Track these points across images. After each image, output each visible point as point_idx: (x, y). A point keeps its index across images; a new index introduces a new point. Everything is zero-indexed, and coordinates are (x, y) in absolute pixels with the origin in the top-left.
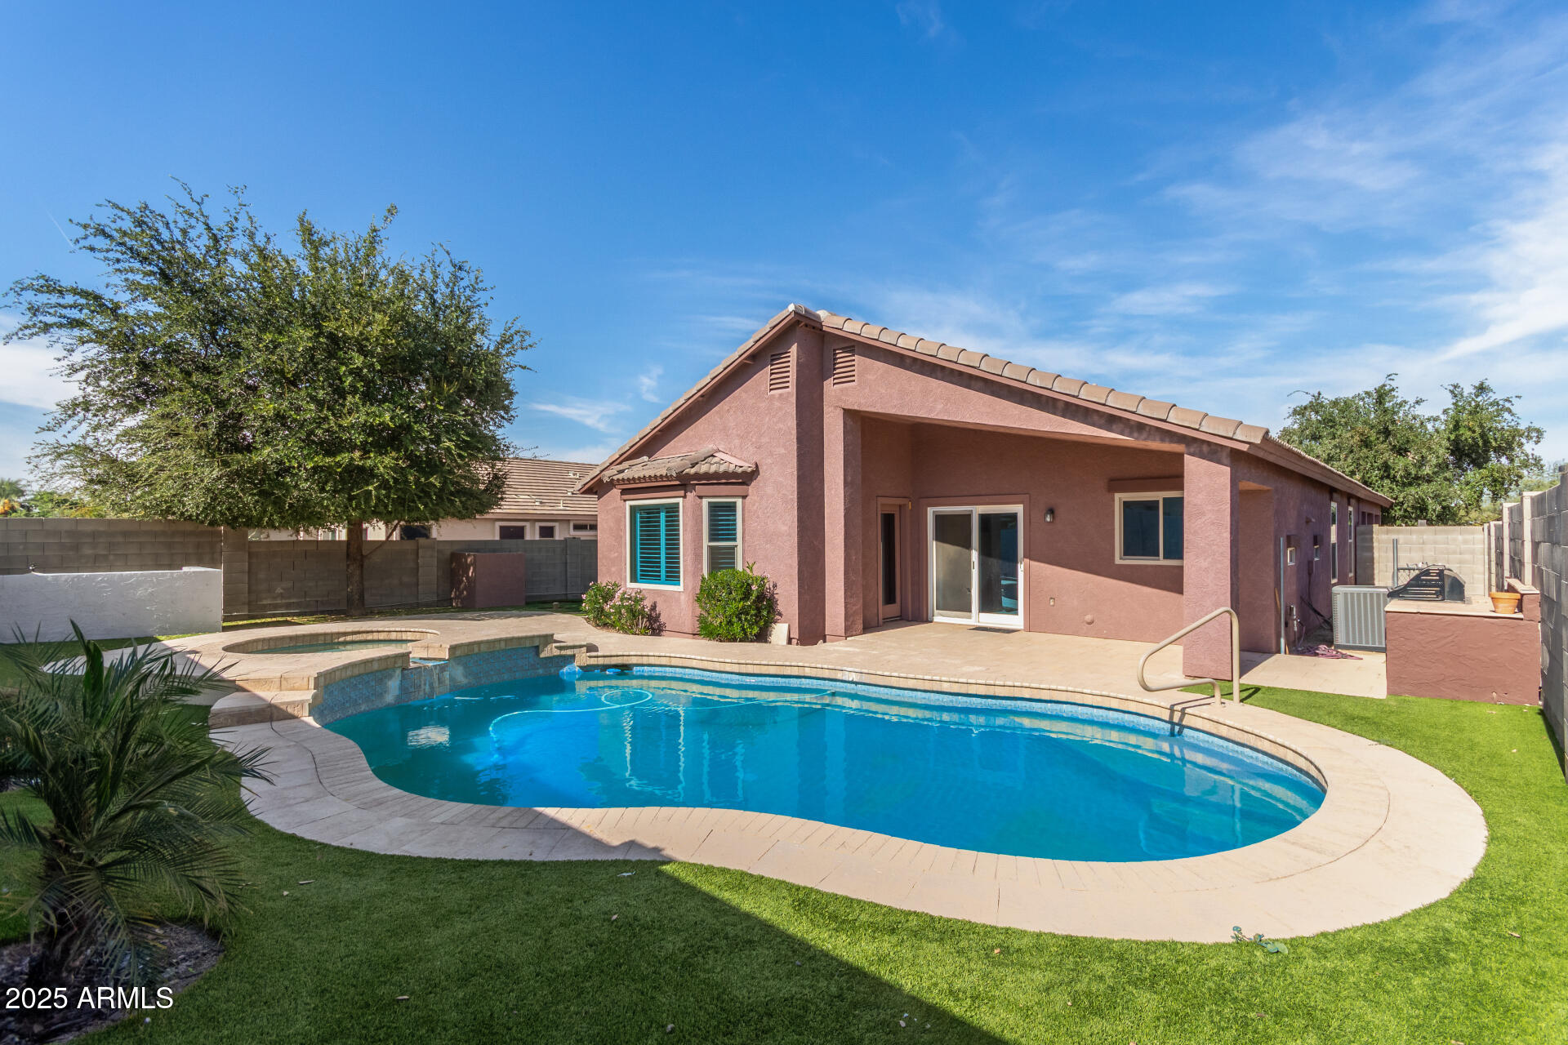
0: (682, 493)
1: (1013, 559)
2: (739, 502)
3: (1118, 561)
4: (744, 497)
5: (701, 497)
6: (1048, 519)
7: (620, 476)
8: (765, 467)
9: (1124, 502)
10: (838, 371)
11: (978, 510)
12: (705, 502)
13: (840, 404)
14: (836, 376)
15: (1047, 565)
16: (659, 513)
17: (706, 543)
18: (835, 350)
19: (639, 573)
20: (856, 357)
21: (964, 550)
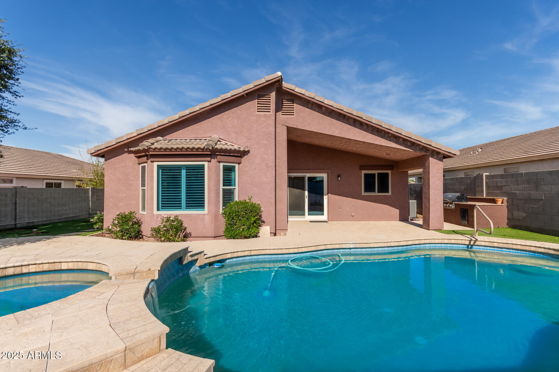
0: (209, 159)
1: (322, 195)
2: (237, 166)
3: (363, 194)
4: (239, 164)
5: (219, 162)
6: (339, 179)
7: (153, 147)
8: (253, 150)
9: (365, 174)
10: (283, 109)
11: (308, 175)
12: (221, 165)
13: (286, 124)
14: (282, 111)
15: (337, 196)
16: (181, 170)
17: (222, 187)
18: (283, 99)
19: (160, 205)
20: (295, 104)
21: (302, 191)
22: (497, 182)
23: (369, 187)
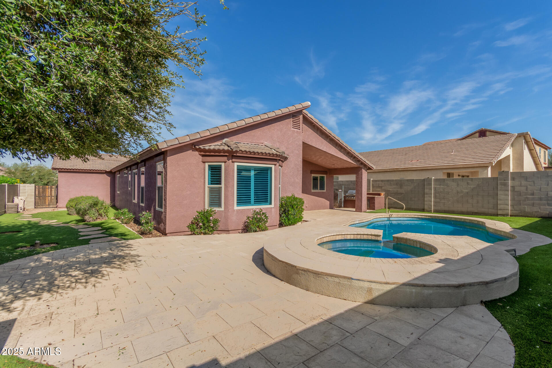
0: (276, 163)
3: (312, 191)
4: (282, 167)
5: (279, 165)
9: (313, 176)
16: (250, 170)
22: (379, 184)
23: (315, 187)
